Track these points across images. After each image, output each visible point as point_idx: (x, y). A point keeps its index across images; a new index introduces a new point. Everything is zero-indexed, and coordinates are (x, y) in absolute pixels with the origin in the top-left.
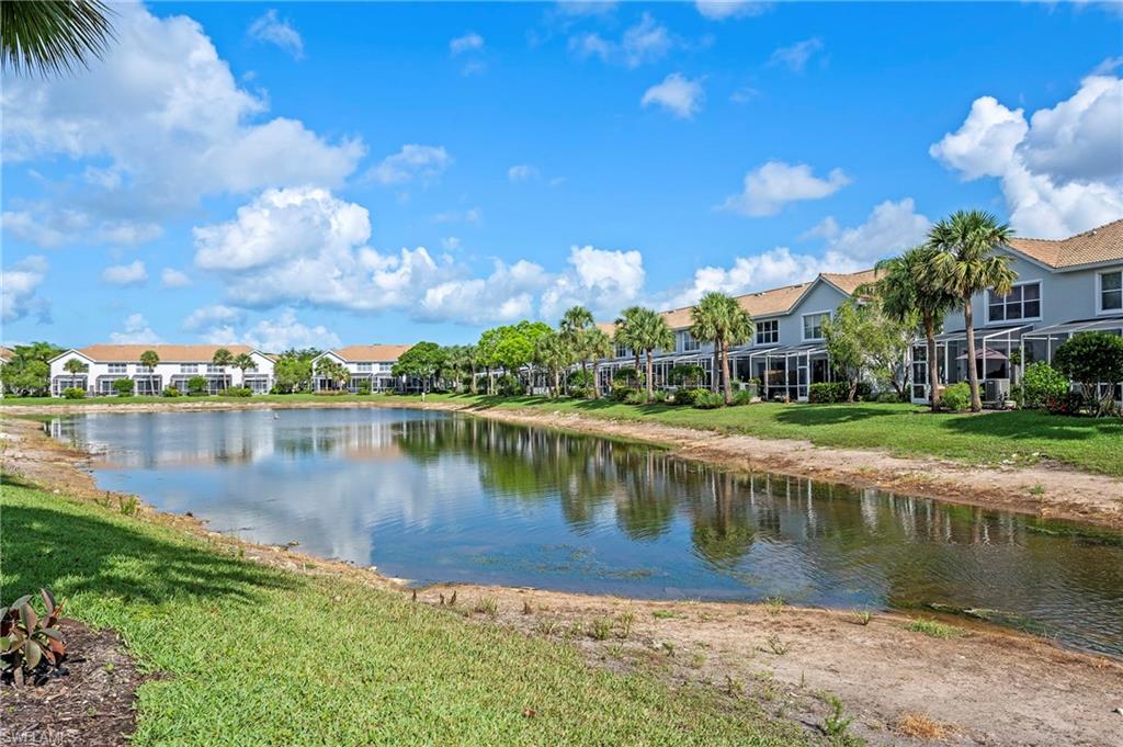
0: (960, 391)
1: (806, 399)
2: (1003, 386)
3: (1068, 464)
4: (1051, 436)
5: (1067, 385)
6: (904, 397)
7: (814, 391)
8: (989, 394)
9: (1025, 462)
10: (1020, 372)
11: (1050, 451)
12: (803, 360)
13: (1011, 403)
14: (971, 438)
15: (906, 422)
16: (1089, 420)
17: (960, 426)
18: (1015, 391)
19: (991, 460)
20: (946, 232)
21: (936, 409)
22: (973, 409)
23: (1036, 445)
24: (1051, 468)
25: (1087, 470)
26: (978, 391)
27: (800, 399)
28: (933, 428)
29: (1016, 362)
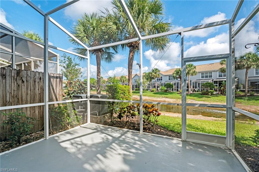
0: (154, 89)
1: (135, 90)
2: (159, 89)
3: (167, 97)
4: (165, 94)
5: (166, 89)
6: (147, 90)
7: (136, 89)
8: (157, 90)
9: (163, 97)
10: (160, 87)
11: (165, 96)
12: (134, 85)
13: (160, 91)
14: (156, 95)
15: (149, 93)
16: (168, 93)
17: (155, 93)
18: (160, 89)
19: (159, 97)
20: (153, 70)
21: (152, 91)
22: (156, 91)
23: (163, 95)
24: (165, 98)
25: (169, 98)
26: (156, 89)
27: (134, 90)
28: (152, 94)
29: (160, 86)
